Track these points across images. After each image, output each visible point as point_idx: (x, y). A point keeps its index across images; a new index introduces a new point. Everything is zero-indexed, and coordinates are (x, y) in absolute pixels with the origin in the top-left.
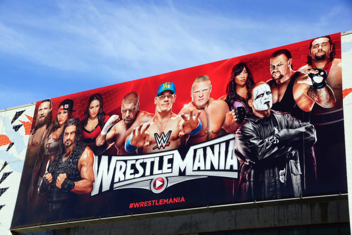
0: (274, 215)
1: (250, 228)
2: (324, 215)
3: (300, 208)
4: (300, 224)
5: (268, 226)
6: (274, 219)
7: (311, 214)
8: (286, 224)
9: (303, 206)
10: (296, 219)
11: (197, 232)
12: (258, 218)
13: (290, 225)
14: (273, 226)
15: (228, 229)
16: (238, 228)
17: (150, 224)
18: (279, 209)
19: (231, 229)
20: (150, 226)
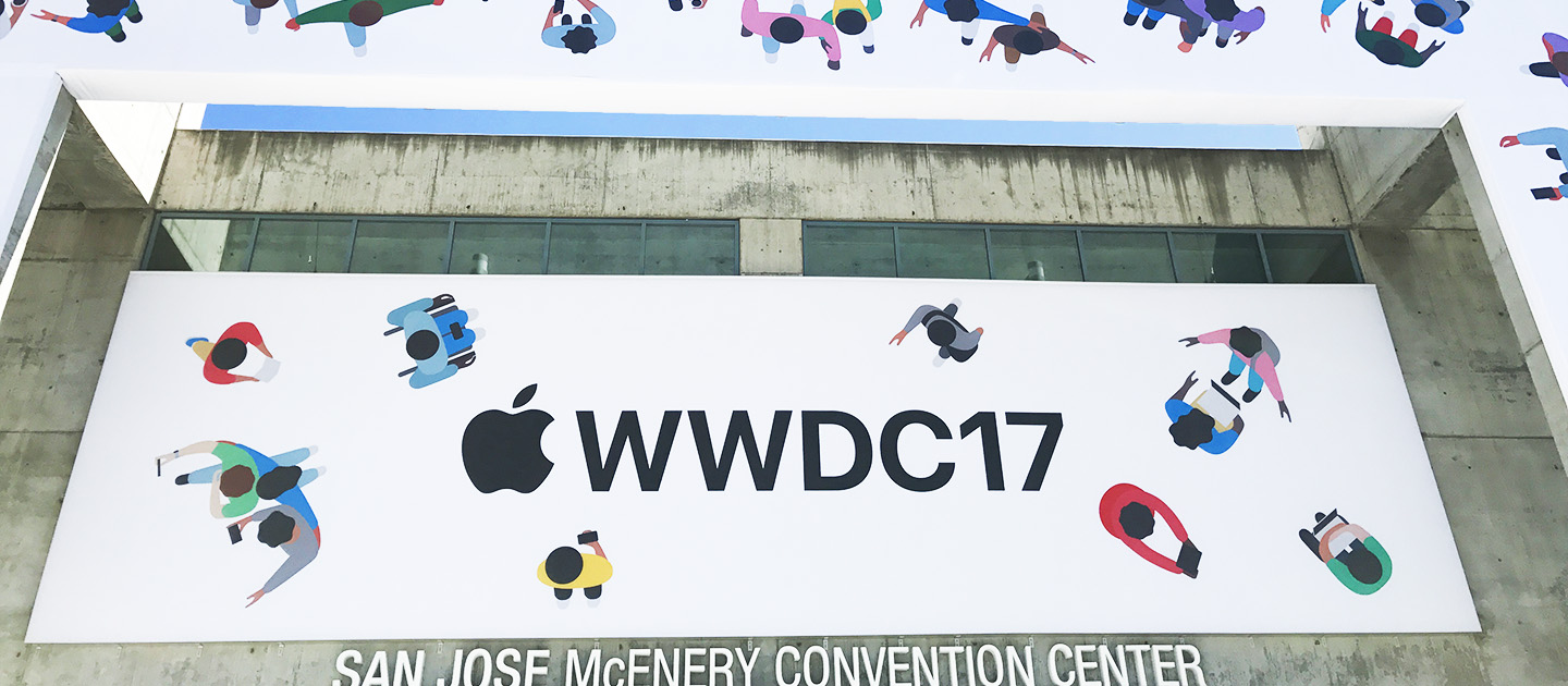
0: (1063, 190)
1: (987, 221)
2: (1218, 202)
3: (1142, 178)
4: (1149, 220)
5: (1045, 217)
6: (1064, 202)
7: (1179, 196)
8: (1105, 219)
9: (1151, 174)
10: (1133, 206)
11: (795, 215)
12: (1011, 193)
13: (1116, 220)
14: (1063, 219)
15: (909, 216)
16: (946, 214)
17: (606, 174)
18: (1075, 175)
19: (920, 216)
20: (607, 179)
